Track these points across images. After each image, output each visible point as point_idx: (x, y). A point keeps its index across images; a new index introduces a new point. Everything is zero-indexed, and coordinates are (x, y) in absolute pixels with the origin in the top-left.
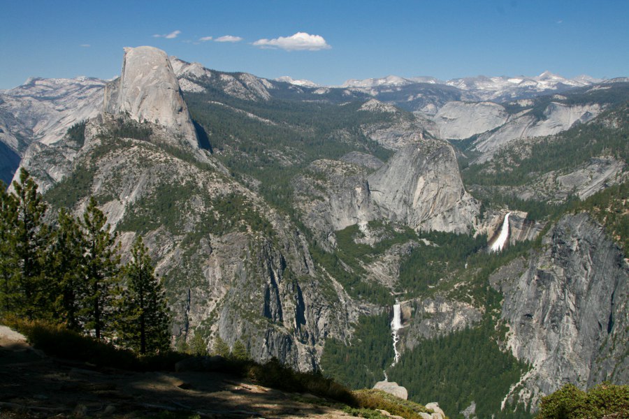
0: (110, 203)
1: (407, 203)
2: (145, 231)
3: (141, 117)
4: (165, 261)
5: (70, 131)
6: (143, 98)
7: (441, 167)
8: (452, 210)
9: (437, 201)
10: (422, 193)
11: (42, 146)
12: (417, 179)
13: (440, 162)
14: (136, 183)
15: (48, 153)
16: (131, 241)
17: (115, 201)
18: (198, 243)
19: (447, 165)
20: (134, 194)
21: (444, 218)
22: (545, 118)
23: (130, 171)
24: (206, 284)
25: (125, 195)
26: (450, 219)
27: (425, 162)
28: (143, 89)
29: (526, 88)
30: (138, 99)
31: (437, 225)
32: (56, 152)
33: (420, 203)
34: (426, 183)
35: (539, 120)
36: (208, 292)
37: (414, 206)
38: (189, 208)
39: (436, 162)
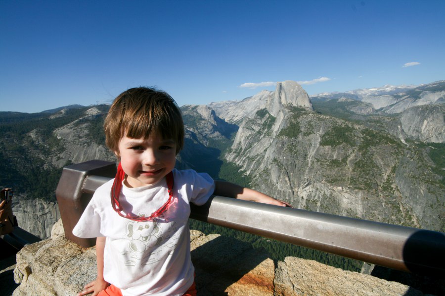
0: (311, 135)
1: (418, 131)
2: (336, 145)
3: (297, 104)
4: (351, 157)
5: (256, 113)
6: (297, 98)
7: (435, 116)
8: (440, 133)
9: (433, 130)
10: (426, 127)
11: (249, 118)
12: (423, 122)
13: (435, 113)
14: (321, 127)
15: (251, 121)
16: (330, 150)
17: (313, 134)
18: (367, 149)
19: (438, 114)
20: (321, 131)
21: (437, 137)
22: (420, 98)
23: (316, 123)
24: (377, 166)
25: (317, 132)
26: (440, 137)
27: (426, 114)
28: (296, 94)
29: (381, 91)
30: (295, 98)
31: (434, 140)
32: (254, 120)
33: (425, 131)
34: (428, 122)
35: (417, 99)
36: (380, 170)
37: (422, 132)
38: (354, 135)
39: (432, 114)
